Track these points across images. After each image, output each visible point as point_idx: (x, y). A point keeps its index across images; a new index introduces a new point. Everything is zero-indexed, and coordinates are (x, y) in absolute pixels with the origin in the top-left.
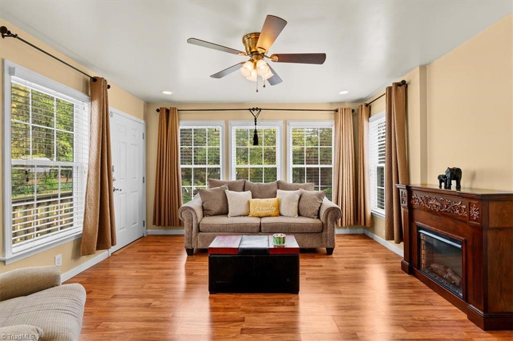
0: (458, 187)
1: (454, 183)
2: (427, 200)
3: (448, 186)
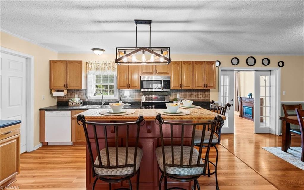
0: (252, 97)
1: (251, 96)
2: (245, 100)
3: (250, 97)
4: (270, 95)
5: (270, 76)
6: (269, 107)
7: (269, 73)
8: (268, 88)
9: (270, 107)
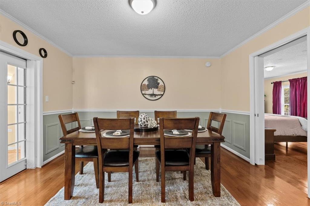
4: (25, 102)
5: (25, 69)
6: (23, 124)
7: (24, 62)
8: (21, 90)
9: (25, 124)
